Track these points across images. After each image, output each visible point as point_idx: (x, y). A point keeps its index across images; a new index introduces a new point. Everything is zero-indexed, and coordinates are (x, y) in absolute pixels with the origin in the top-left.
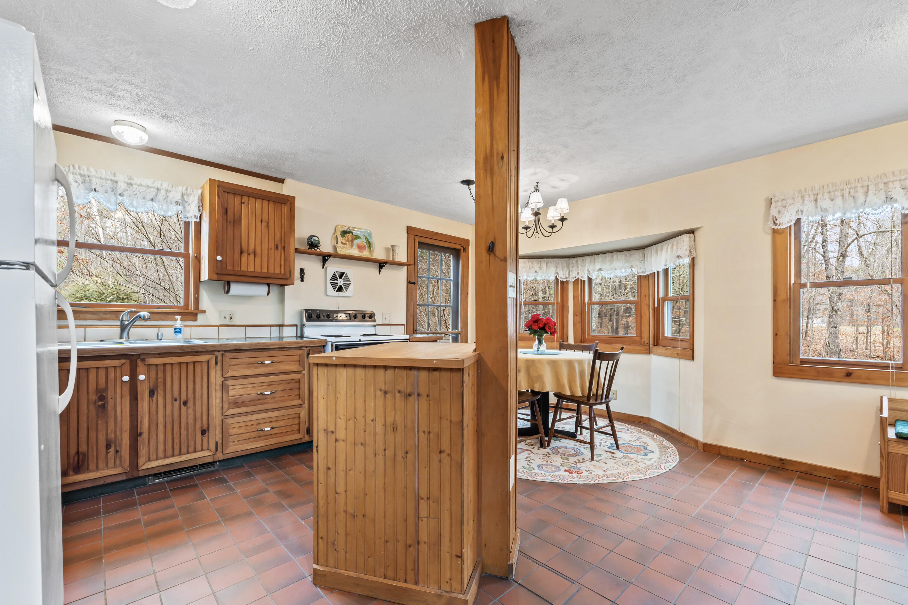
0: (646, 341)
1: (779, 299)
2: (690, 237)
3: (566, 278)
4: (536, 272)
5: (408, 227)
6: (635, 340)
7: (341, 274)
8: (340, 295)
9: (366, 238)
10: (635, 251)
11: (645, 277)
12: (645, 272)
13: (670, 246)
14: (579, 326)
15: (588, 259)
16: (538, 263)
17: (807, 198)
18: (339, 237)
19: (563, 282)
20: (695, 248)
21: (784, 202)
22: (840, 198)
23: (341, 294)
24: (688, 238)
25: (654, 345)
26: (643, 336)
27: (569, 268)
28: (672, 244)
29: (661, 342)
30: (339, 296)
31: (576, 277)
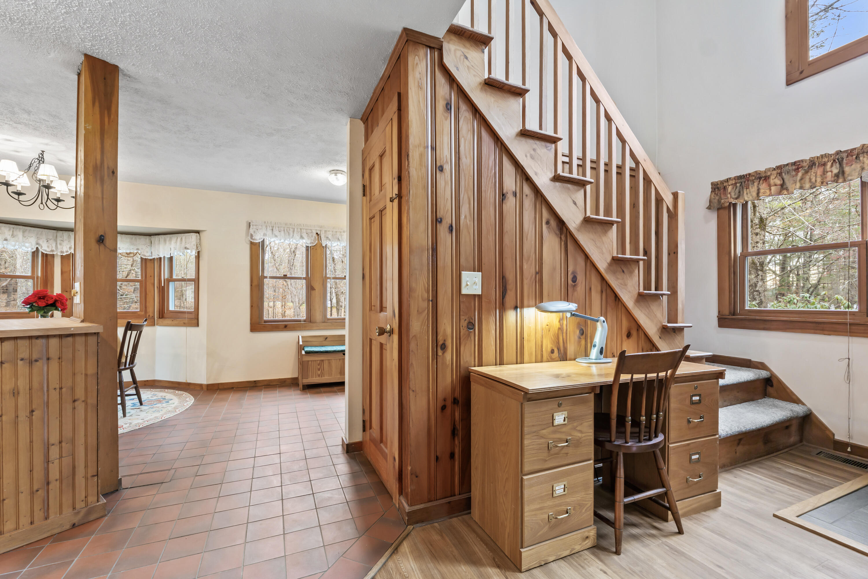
0: (151, 315)
1: (254, 284)
2: (196, 236)
3: (52, 251)
4: (5, 240)
6: (139, 315)
10: (142, 236)
11: (151, 260)
12: (152, 256)
13: (179, 240)
17: (268, 228)
19: (45, 255)
20: (200, 244)
21: (257, 227)
22: (283, 231)
25: (160, 318)
26: (148, 311)
27: (56, 240)
28: (180, 238)
29: (165, 315)
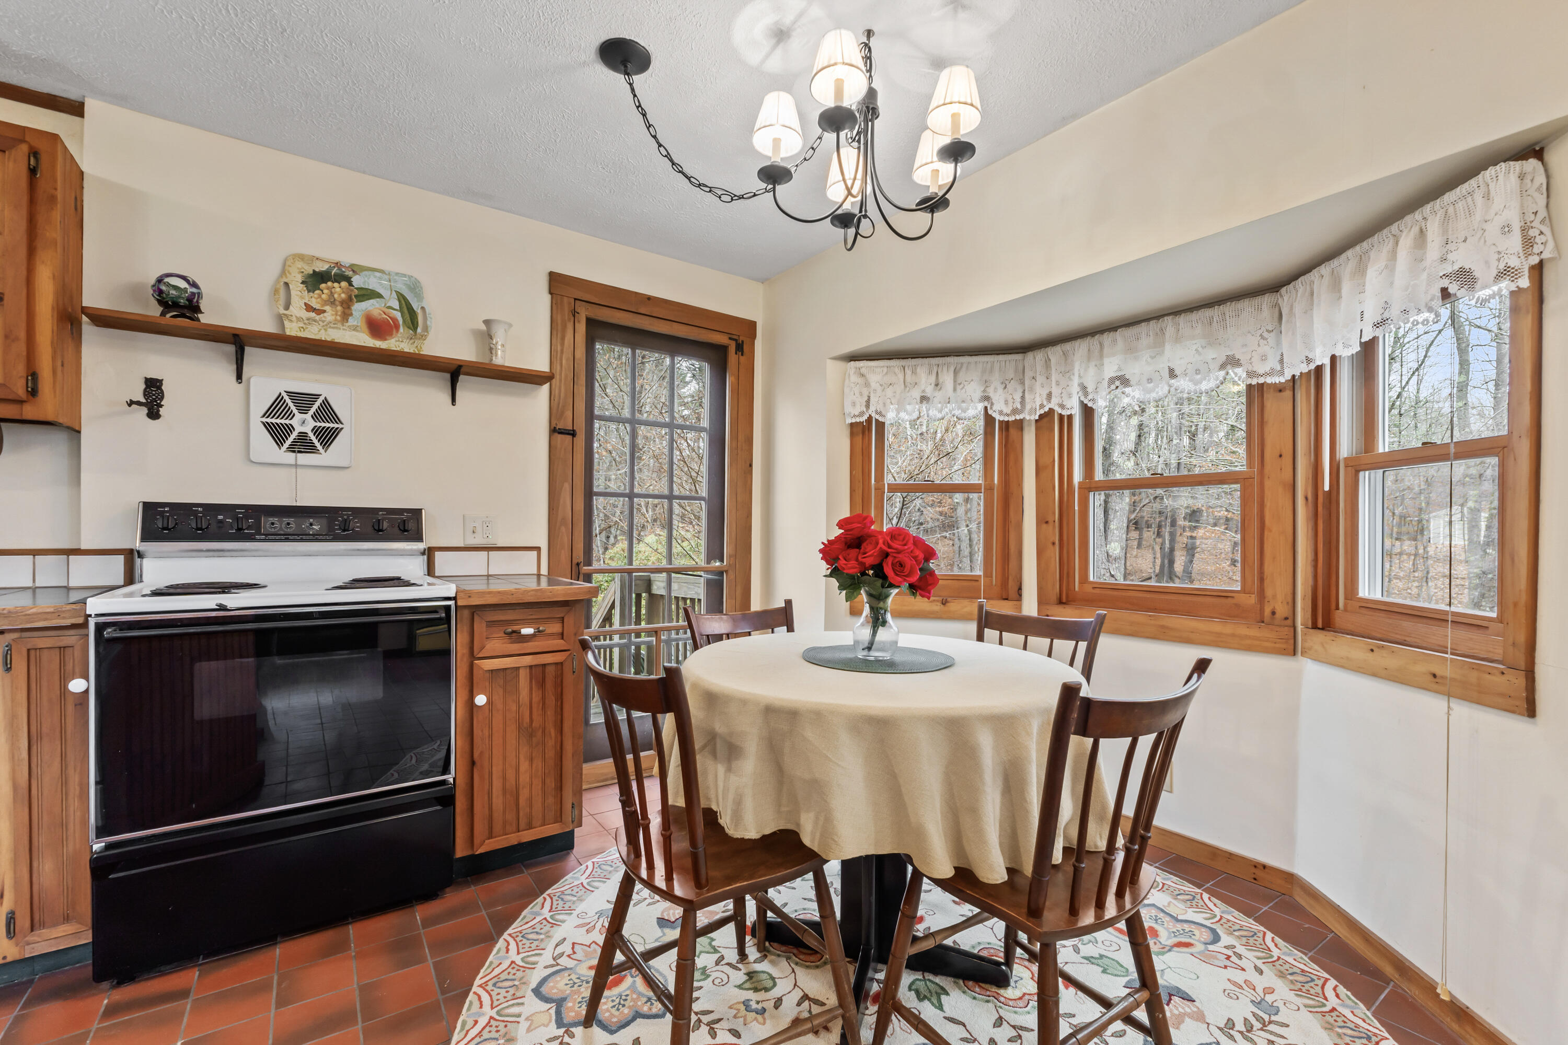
0: (1282, 610)
2: (1522, 177)
3: (1015, 411)
4: (924, 399)
5: (551, 274)
6: (1237, 606)
7: (304, 401)
8: (299, 463)
9: (401, 298)
10: (1245, 304)
11: (1279, 388)
12: (1282, 373)
13: (1406, 241)
14: (1054, 553)
15: (1080, 348)
16: (930, 373)
18: (297, 289)
19: (1005, 426)
20: (1549, 219)
23: (304, 459)
24: (1513, 178)
25: (1315, 627)
26: (1269, 592)
27: (1022, 383)
28: (1416, 229)
29: (1339, 618)
30: (296, 466)
31: (1042, 406)
